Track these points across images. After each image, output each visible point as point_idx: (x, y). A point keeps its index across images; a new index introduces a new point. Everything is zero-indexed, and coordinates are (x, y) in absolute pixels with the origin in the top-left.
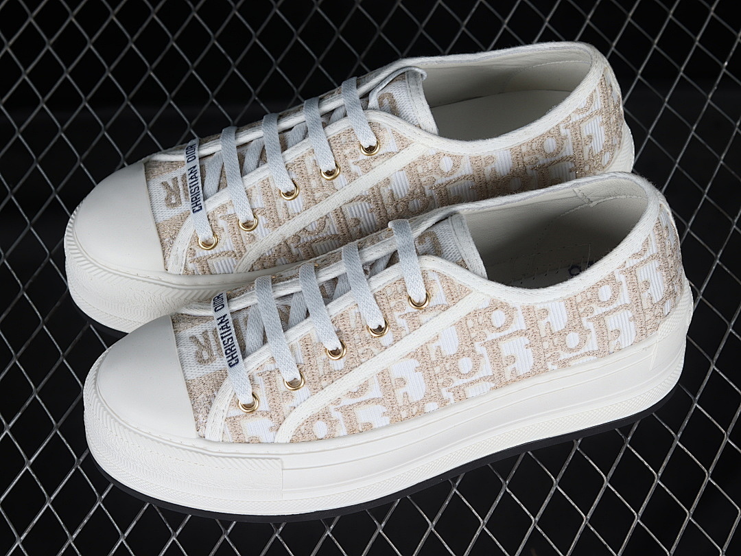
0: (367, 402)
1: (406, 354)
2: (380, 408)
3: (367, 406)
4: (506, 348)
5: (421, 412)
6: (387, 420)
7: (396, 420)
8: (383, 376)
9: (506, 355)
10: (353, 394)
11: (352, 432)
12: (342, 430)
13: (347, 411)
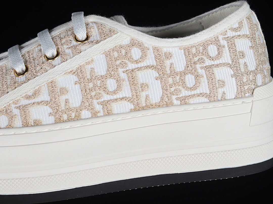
0: (39, 103)
1: (69, 71)
2: (48, 109)
3: (39, 106)
4: (142, 77)
5: (78, 118)
6: (52, 119)
7: (59, 121)
8: (52, 85)
9: (142, 82)
10: (28, 97)
11: (26, 125)
12: (18, 122)
13: (23, 109)
